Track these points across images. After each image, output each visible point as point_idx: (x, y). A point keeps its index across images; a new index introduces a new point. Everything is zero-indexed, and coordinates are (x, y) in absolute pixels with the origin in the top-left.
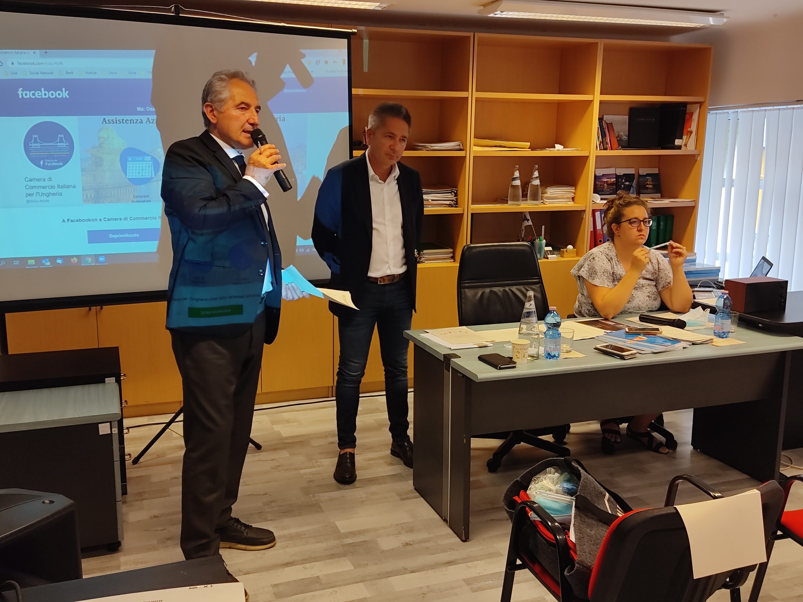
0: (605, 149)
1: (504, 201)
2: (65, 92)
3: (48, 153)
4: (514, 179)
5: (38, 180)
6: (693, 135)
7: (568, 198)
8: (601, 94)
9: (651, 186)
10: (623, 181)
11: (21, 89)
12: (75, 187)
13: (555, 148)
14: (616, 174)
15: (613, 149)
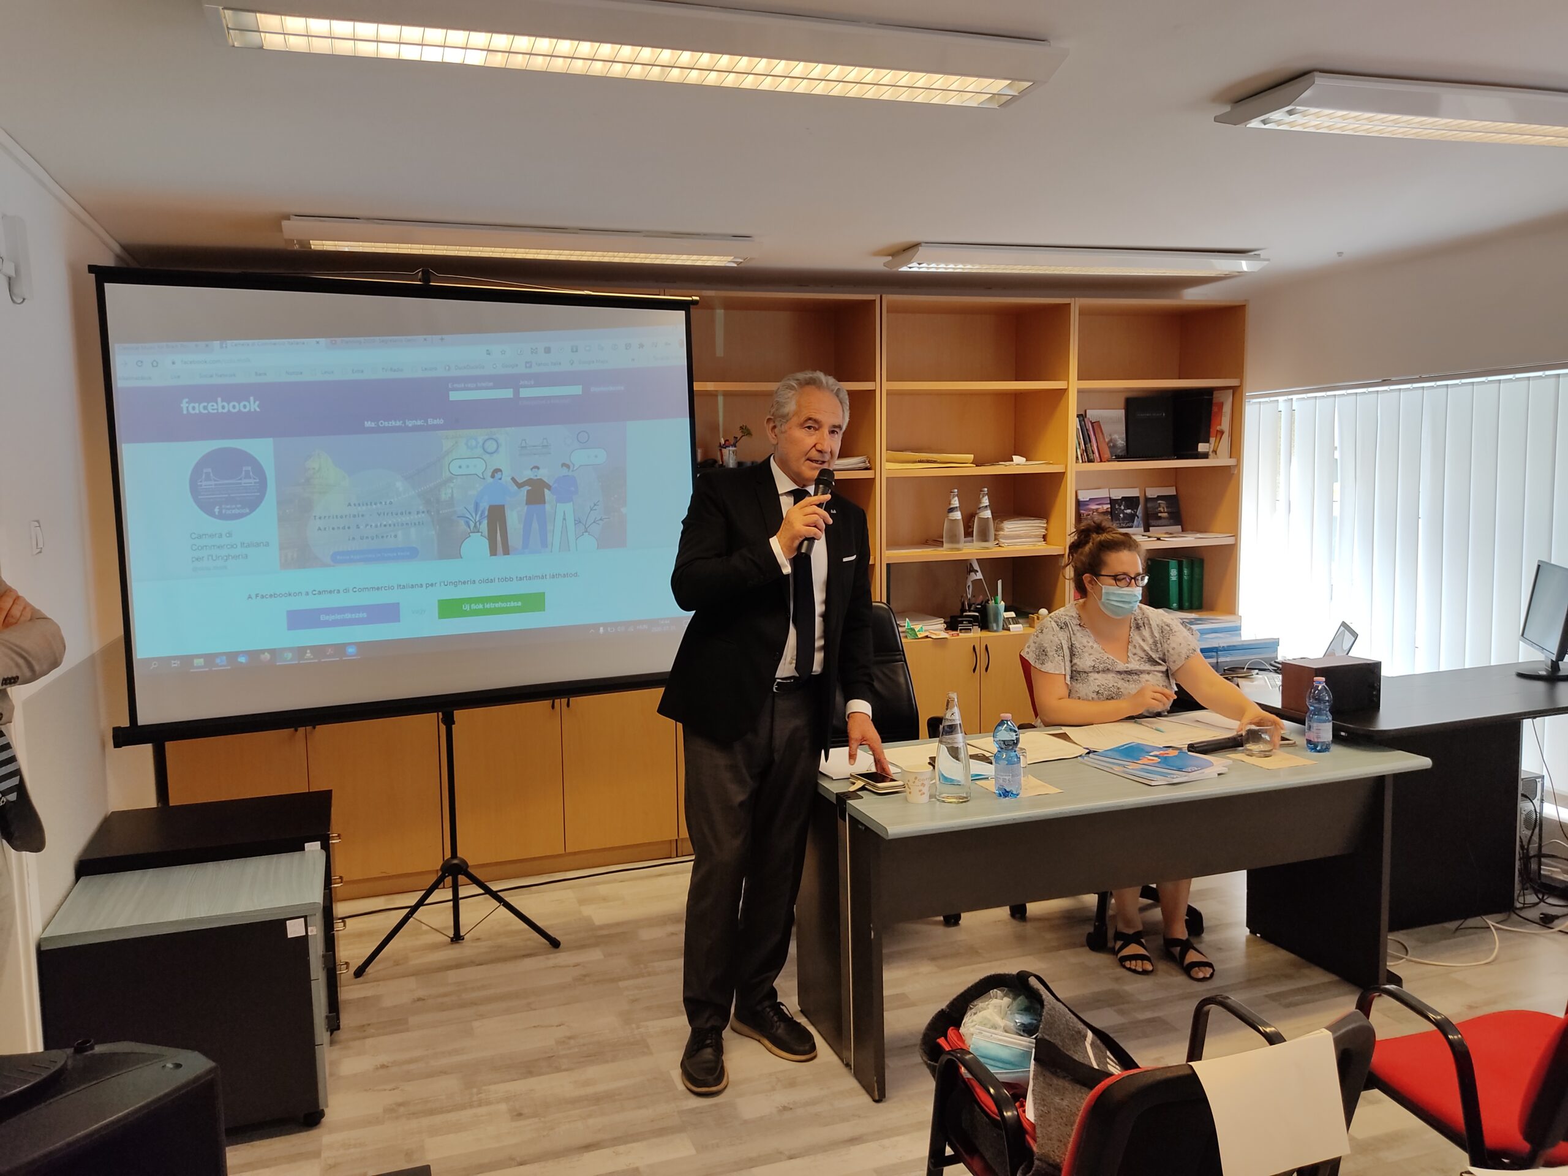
0: (1090, 461)
1: (937, 542)
2: (255, 402)
3: (227, 496)
4: (951, 510)
5: (212, 536)
6: (1226, 436)
7: (1036, 536)
8: (1078, 379)
9: (1165, 515)
10: (1122, 507)
11: (187, 400)
12: (267, 544)
13: (1012, 461)
14: (1110, 498)
15: (1103, 460)
